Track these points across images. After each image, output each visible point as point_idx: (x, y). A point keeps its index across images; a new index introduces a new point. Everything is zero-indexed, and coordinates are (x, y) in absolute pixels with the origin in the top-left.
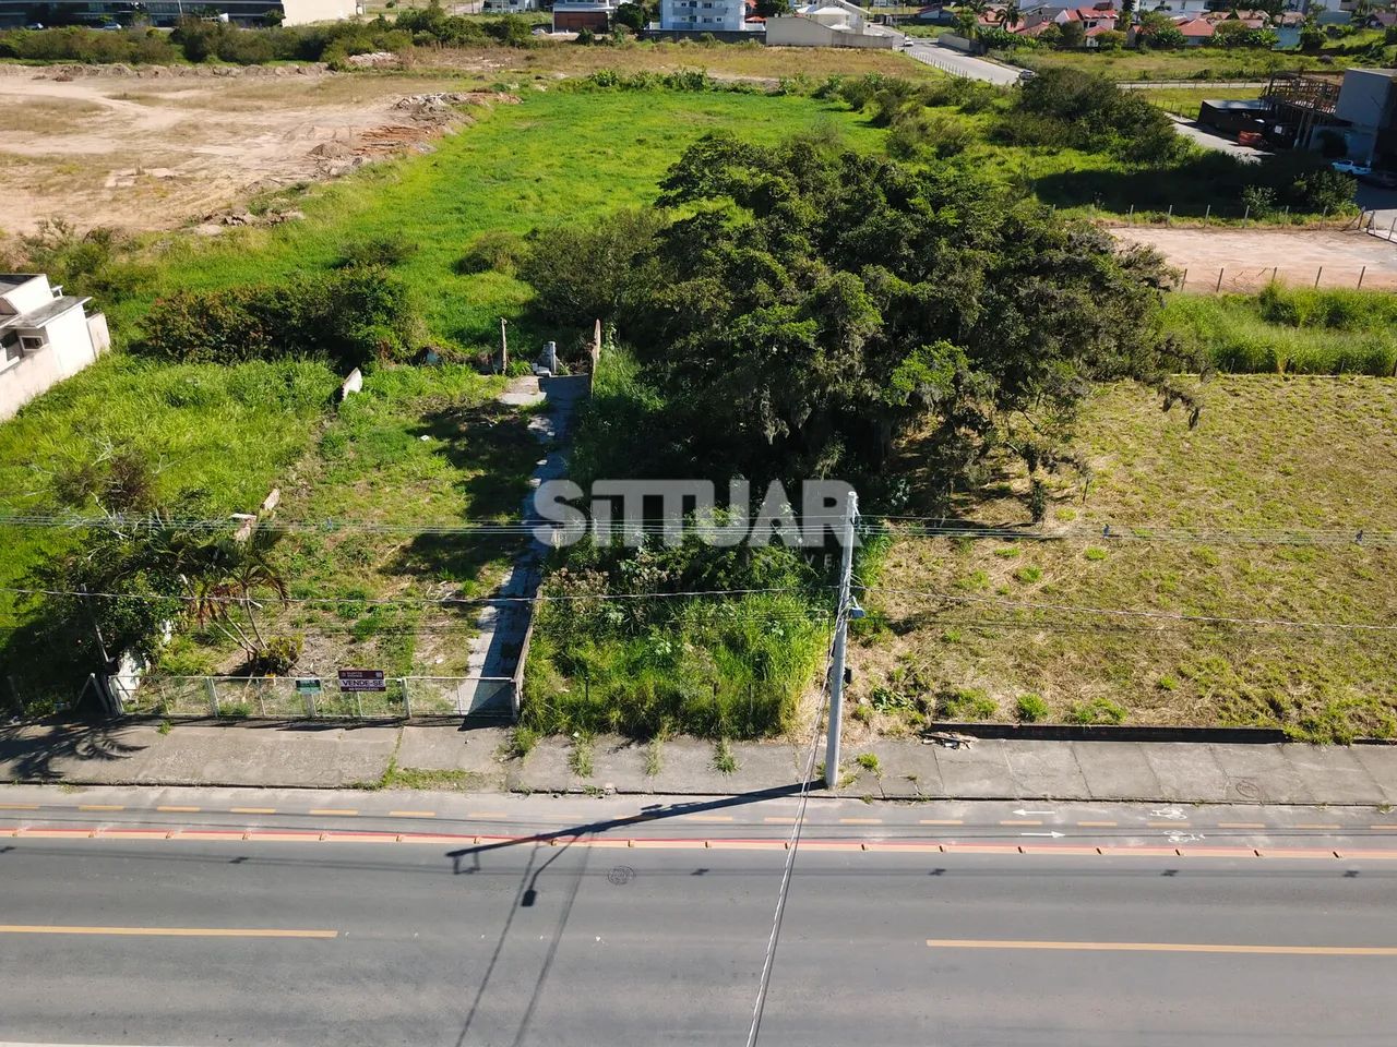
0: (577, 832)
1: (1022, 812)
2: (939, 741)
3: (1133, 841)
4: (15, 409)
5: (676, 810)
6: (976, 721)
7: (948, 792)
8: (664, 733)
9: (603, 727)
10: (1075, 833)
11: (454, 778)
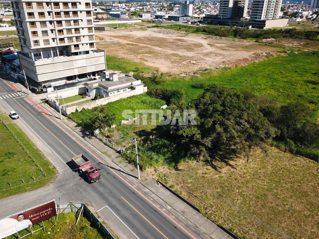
0: (111, 167)
1: (153, 195)
2: (157, 183)
3: (159, 206)
4: (127, 97)
5: (122, 172)
6: (164, 184)
7: (149, 188)
8: (131, 164)
9: (127, 159)
10: (154, 201)
11: (109, 156)
